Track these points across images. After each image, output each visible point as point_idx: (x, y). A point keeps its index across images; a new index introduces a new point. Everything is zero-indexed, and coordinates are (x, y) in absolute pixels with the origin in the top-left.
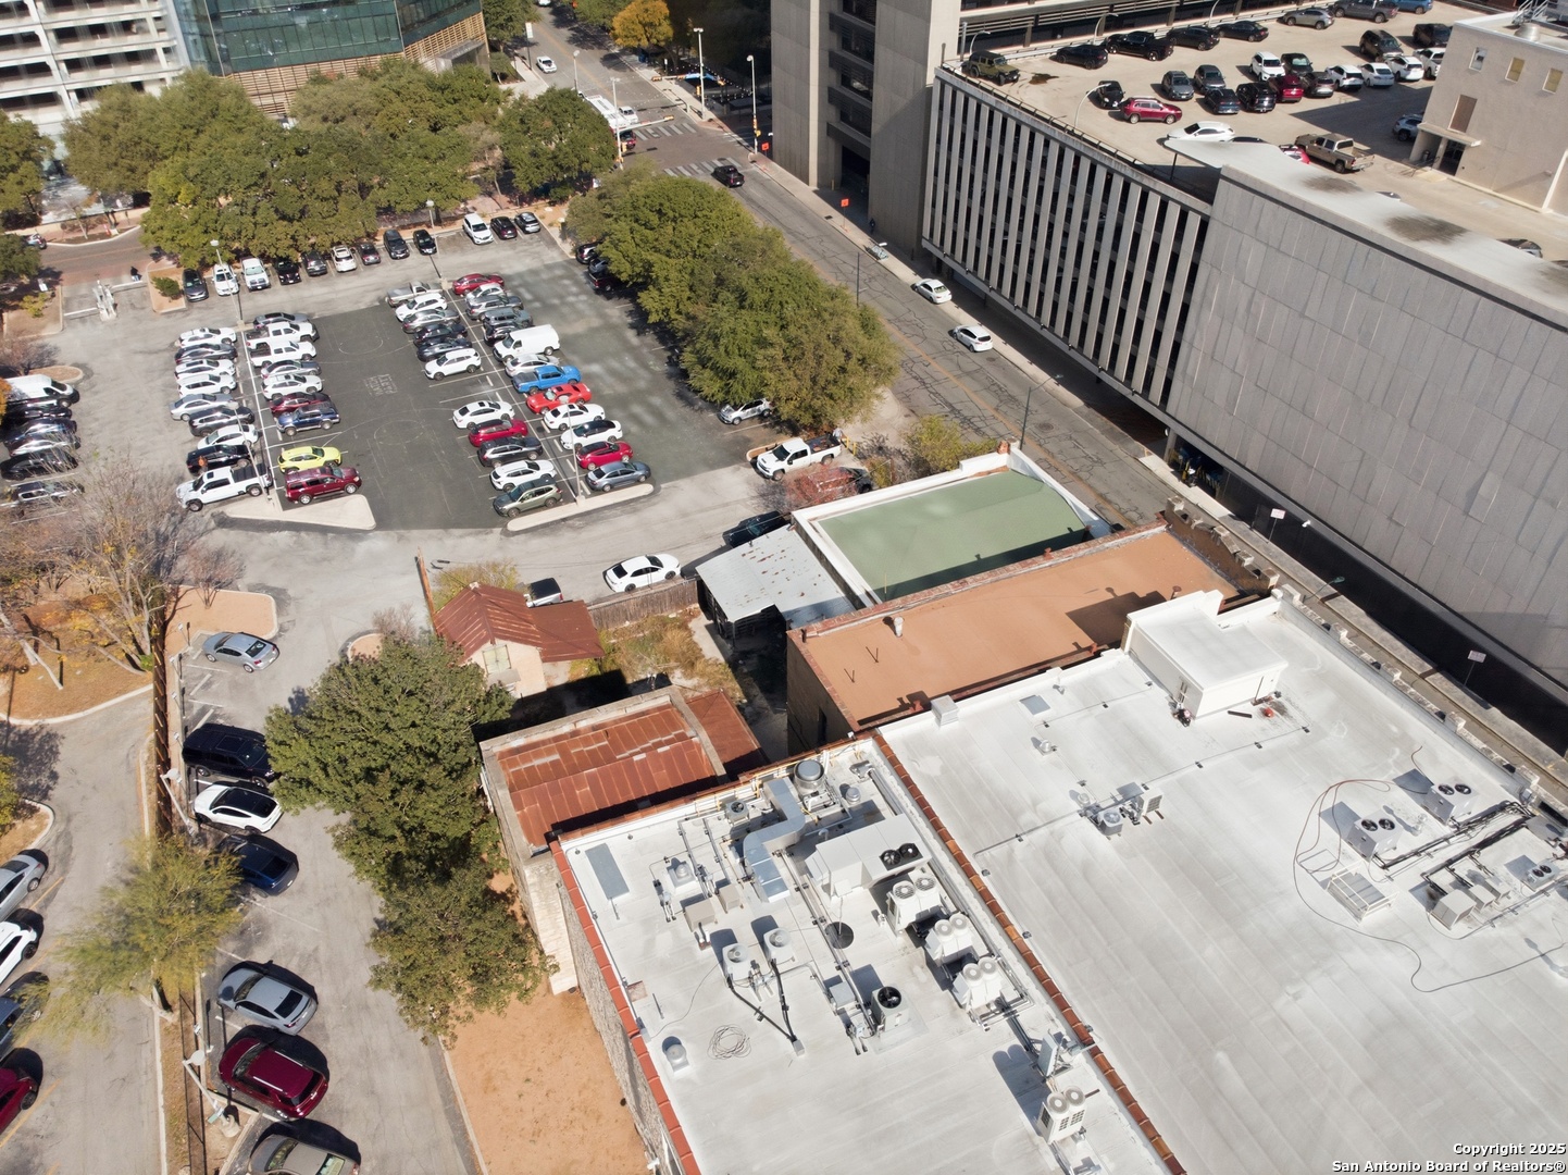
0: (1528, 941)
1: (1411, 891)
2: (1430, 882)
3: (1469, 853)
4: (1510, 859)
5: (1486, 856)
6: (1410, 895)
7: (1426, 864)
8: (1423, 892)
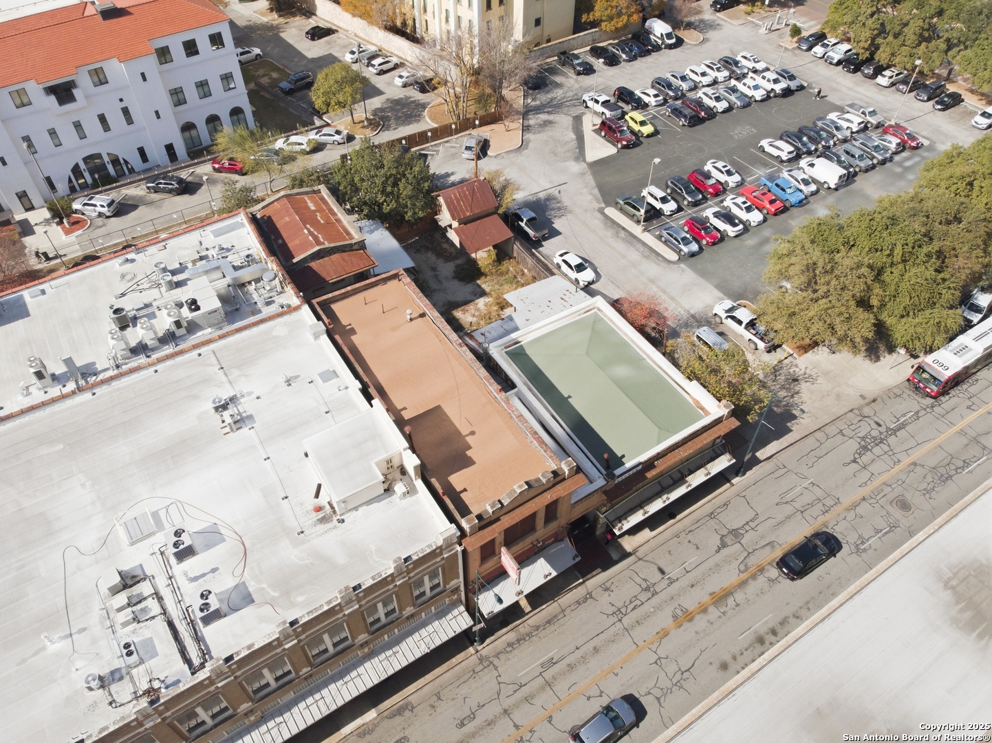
0: (84, 629)
1: (141, 565)
2: (145, 579)
3: (165, 612)
4: (156, 642)
5: (160, 625)
6: (138, 563)
7: (161, 583)
8: (139, 572)
